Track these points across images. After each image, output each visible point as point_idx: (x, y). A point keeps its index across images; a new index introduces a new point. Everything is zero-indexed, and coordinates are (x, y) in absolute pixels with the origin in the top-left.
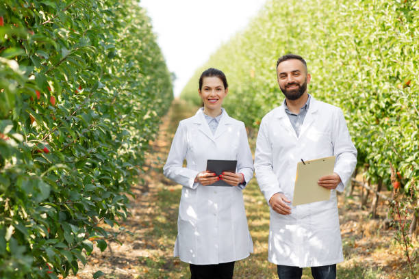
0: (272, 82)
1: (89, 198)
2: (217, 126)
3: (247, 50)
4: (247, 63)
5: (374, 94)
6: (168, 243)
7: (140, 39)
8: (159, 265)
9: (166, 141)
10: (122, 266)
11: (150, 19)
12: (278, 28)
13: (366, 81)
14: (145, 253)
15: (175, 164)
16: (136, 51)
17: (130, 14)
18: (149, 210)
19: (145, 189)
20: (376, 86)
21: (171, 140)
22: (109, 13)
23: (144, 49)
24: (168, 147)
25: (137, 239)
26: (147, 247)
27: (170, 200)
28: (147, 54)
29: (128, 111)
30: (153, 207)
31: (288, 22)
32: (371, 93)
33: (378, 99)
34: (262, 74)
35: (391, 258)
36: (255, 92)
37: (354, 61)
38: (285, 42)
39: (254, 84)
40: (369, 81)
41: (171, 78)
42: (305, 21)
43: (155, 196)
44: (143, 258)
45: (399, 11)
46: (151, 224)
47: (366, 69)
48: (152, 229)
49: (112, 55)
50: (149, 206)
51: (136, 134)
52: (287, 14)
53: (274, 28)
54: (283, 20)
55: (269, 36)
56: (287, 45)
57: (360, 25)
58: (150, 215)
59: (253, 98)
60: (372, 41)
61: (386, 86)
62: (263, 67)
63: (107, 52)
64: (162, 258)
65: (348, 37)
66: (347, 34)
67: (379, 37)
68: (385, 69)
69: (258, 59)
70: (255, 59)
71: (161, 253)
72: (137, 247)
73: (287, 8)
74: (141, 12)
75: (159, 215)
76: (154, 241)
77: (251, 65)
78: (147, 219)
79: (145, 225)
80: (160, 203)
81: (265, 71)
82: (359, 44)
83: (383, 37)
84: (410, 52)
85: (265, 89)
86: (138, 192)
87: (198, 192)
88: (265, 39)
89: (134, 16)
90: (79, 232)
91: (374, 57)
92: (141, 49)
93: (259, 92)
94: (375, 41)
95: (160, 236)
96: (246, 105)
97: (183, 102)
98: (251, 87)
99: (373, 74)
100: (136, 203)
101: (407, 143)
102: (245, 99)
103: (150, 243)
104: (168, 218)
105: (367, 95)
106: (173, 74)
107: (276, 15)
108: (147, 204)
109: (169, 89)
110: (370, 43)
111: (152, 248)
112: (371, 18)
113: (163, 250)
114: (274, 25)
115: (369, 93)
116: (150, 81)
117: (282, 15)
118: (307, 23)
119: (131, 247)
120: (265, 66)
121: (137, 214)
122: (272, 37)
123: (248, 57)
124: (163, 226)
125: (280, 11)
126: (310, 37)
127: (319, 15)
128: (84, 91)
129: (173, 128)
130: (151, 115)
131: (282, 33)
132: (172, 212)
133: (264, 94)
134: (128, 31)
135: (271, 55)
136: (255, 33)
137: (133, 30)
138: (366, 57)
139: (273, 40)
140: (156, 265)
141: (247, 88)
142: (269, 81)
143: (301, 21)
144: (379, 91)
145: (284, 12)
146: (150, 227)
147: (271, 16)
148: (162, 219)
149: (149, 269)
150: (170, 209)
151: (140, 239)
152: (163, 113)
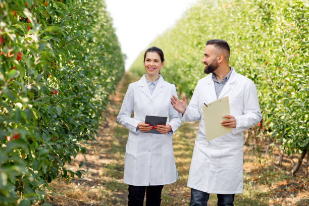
0: (188, 61)
1: (78, 122)
2: (154, 88)
3: (173, 41)
4: (173, 48)
5: (248, 70)
6: (120, 156)
7: (106, 31)
8: (115, 168)
9: (119, 97)
10: (93, 167)
11: (112, 19)
12: (193, 27)
13: (243, 62)
14: (107, 162)
15: (125, 114)
16: (103, 40)
17: (100, 16)
18: (109, 138)
19: (107, 126)
20: (249, 65)
21: (123, 97)
22: (90, 16)
23: (108, 37)
24: (121, 102)
25: (101, 153)
26: (107, 158)
27: (122, 132)
28: (110, 41)
29: (99, 75)
30: (111, 136)
31: (199, 24)
32: (246, 69)
33: (250, 73)
34: (182, 56)
35: (254, 168)
36: (178, 68)
37: (237, 49)
38: (197, 37)
39: (177, 63)
40: (245, 62)
41: (124, 57)
42: (210, 23)
43: (112, 130)
44: (105, 164)
45: (263, 20)
46: (110, 146)
47: (244, 55)
48: (110, 148)
49: (90, 41)
50: (109, 136)
51: (103, 90)
52: (199, 19)
53: (191, 27)
54: (196, 23)
55: (187, 32)
56: (198, 38)
57: (241, 27)
58: (110, 141)
59: (176, 71)
60: (248, 37)
61: (255, 65)
62: (183, 51)
63: (87, 39)
64: (117, 164)
65: (233, 35)
66: (233, 32)
67: (252, 35)
68: (255, 55)
69: (180, 47)
70: (178, 47)
71: (116, 162)
72: (101, 158)
73: (199, 14)
74: (107, 14)
75: (115, 141)
76: (112, 155)
77: (175, 50)
78: (107, 143)
79: (106, 146)
80: (116, 134)
81: (184, 54)
82: (241, 38)
83: (254, 35)
84: (268, 45)
85: (183, 66)
86: (102, 128)
87: (139, 136)
88: (184, 34)
89: (103, 17)
90: (73, 138)
91: (248, 47)
92: (106, 38)
93: (180, 68)
94: (249, 37)
95: (115, 152)
96: (171, 76)
97: (131, 74)
98: (175, 65)
99: (248, 57)
100: (101, 134)
101: (265, 99)
102: (171, 72)
103: (109, 156)
104: (120, 143)
105: (244, 70)
106: (125, 55)
107: (192, 19)
108: (107, 135)
109: (122, 64)
110: (246, 39)
111: (111, 158)
112: (248, 23)
113: (118, 160)
114: (191, 25)
115: (245, 69)
116: (111, 58)
117: (196, 19)
118: (211, 25)
119: (98, 157)
120: (185, 51)
121: (101, 140)
122: (189, 33)
123: (173, 45)
124: (117, 147)
125: (195, 16)
126: (212, 34)
127: (218, 20)
128: (74, 62)
129: (124, 90)
130: (111, 79)
131: (196, 31)
132: (123, 140)
133: (183, 68)
134: (99, 27)
135: (188, 44)
136: (178, 30)
137: (102, 26)
138: (243, 47)
139: (190, 35)
140: (113, 168)
141: (172, 65)
142: (186, 61)
143: (207, 23)
144: (251, 67)
145: (197, 17)
146: (109, 147)
147: (189, 19)
148: (116, 143)
149: (109, 170)
150: (122, 138)
151: (104, 154)
152: (118, 79)
